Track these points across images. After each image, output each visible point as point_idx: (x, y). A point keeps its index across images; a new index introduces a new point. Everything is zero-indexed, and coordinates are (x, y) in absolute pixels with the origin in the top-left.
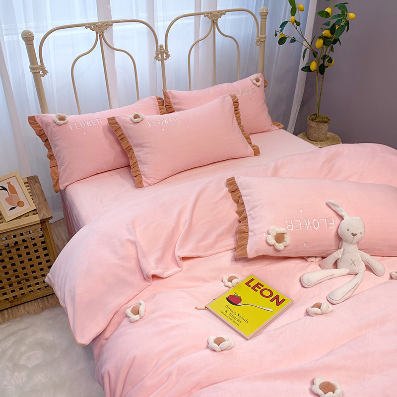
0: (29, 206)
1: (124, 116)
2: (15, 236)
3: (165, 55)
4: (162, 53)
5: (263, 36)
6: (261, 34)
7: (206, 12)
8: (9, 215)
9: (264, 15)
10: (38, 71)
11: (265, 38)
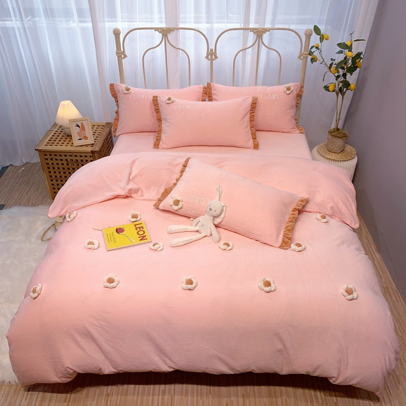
0: (91, 140)
1: (163, 97)
2: (76, 156)
4: (212, 55)
5: (306, 53)
6: (304, 51)
7: (251, 28)
8: (76, 142)
9: (308, 35)
10: (121, 55)
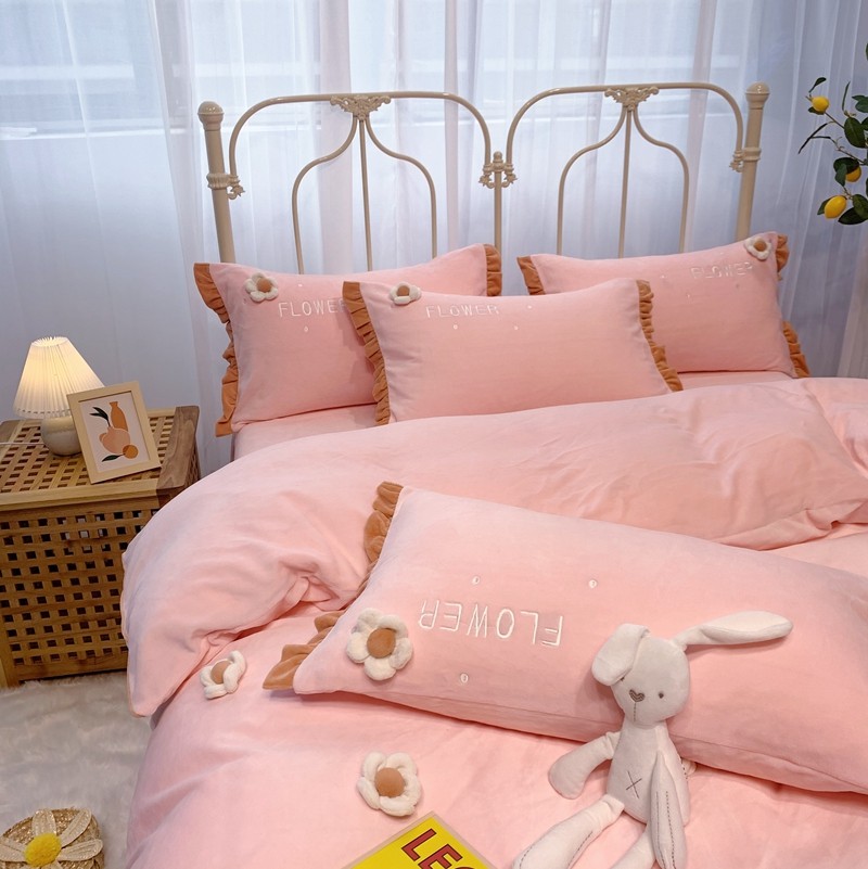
2: (102, 517)
3: (504, 175)
4: (498, 171)
5: (752, 149)
6: (747, 146)
7: (609, 87)
9: (758, 100)
11: (758, 153)
